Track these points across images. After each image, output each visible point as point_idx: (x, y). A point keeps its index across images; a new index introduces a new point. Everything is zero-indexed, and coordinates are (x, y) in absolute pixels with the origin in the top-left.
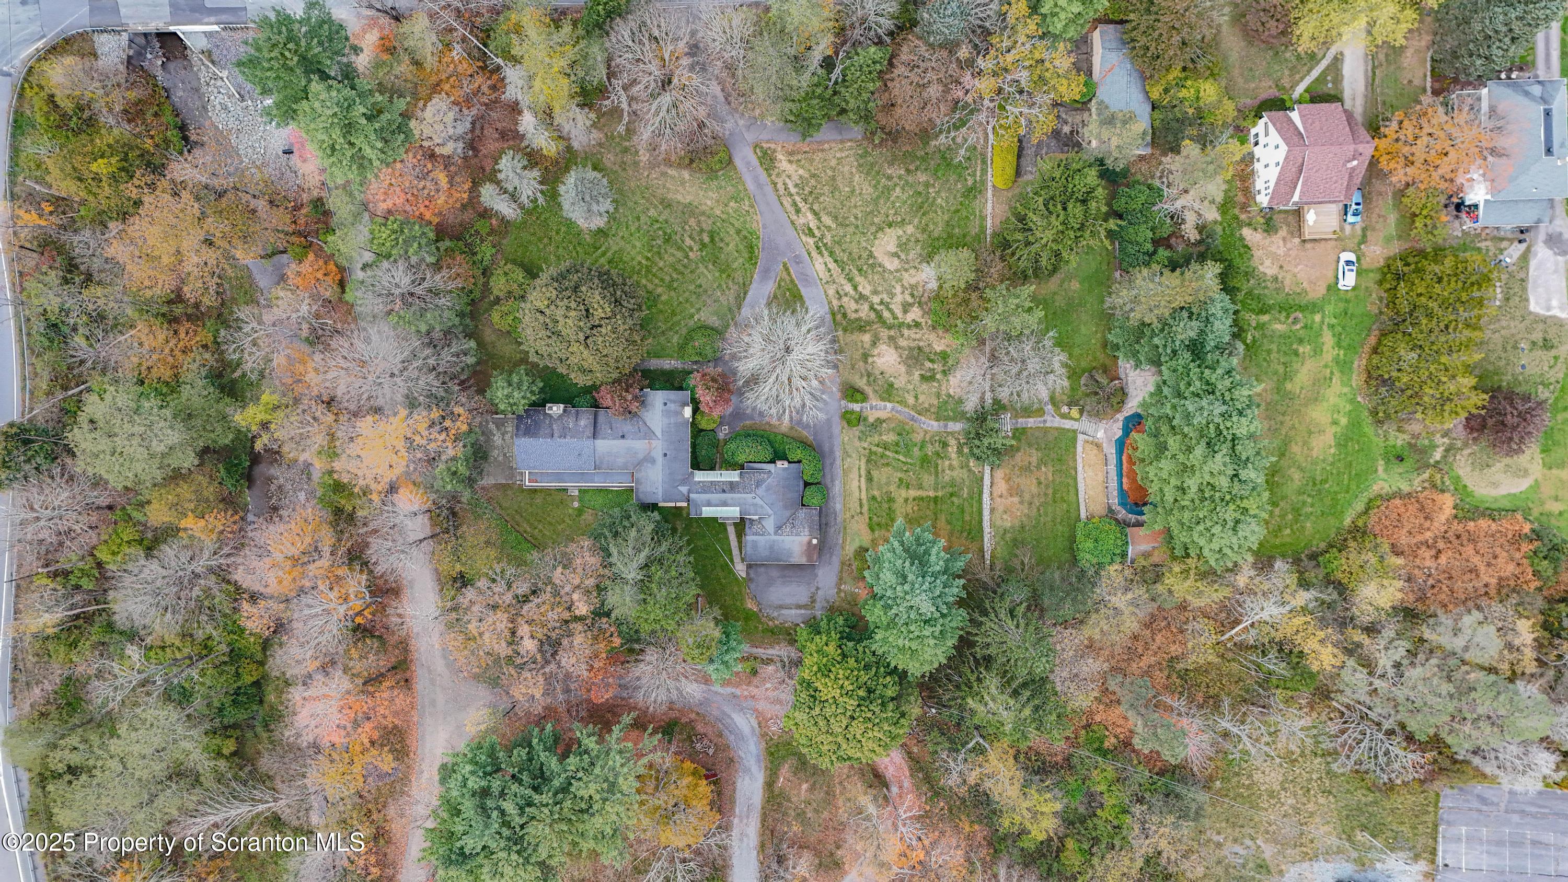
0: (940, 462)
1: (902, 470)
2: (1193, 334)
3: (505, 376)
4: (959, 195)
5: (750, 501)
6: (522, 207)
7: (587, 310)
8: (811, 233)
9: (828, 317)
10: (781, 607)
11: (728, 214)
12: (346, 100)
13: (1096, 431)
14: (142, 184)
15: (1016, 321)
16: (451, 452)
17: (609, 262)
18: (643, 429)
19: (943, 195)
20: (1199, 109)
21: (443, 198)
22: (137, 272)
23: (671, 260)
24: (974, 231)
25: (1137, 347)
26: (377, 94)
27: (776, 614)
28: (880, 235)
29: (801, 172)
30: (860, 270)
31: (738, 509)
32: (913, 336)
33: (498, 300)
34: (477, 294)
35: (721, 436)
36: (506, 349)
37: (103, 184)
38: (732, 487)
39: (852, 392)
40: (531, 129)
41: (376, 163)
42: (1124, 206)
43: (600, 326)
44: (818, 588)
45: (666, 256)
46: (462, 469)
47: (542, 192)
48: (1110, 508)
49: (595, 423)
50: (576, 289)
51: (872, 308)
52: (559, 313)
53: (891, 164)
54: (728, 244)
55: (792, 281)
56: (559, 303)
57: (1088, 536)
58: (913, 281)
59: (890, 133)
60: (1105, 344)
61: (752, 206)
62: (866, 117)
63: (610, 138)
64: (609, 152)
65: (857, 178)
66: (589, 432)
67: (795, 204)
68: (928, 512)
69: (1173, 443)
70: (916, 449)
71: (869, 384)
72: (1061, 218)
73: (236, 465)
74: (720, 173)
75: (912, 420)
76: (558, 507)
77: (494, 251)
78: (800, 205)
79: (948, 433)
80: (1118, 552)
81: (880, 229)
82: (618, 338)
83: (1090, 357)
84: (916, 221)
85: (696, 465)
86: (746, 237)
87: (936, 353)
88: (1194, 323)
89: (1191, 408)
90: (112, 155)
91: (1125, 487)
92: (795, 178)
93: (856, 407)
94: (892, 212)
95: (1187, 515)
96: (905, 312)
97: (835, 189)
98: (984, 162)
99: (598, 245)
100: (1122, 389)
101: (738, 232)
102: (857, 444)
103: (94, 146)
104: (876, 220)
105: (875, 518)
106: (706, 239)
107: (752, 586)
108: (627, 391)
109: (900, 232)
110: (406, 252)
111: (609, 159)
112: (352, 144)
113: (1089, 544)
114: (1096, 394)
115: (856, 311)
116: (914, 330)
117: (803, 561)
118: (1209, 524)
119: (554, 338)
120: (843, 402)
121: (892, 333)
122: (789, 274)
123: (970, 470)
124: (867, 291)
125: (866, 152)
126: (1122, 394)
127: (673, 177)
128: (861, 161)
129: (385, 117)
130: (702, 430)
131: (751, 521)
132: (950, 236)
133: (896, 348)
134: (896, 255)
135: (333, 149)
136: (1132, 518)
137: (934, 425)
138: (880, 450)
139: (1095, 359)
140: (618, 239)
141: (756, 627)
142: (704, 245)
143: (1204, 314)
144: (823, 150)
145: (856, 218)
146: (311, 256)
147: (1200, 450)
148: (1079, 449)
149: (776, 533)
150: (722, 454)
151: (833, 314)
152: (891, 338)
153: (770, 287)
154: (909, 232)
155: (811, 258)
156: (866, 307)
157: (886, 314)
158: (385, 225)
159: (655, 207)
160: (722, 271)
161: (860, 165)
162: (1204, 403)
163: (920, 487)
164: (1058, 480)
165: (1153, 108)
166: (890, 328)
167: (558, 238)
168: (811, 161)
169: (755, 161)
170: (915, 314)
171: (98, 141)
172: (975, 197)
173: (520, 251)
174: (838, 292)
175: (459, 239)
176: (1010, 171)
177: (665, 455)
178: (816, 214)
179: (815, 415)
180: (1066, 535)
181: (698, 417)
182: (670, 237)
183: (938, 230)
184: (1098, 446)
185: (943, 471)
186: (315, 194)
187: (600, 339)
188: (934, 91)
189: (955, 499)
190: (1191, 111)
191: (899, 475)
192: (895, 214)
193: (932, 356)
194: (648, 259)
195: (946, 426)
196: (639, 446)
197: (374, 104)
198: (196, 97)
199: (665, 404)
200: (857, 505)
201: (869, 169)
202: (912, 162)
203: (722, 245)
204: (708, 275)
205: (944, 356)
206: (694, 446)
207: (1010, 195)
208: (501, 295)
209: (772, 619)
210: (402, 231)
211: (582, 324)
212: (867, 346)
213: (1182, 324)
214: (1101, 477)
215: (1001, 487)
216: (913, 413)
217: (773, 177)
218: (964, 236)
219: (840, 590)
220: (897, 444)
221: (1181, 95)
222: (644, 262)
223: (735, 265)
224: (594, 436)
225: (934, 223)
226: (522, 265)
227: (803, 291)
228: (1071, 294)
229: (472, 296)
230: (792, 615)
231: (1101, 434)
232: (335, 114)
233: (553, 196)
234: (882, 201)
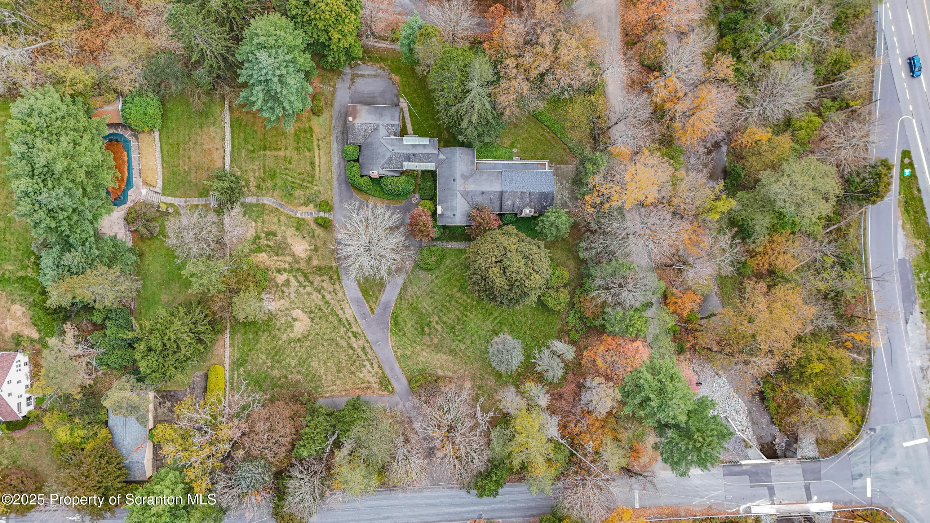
0: (262, 175)
1: (290, 170)
2: (67, 255)
3: (561, 234)
4: (250, 361)
5: (395, 148)
6: (548, 347)
7: (504, 272)
8: (355, 334)
9: (343, 277)
10: (375, 76)
11: (412, 347)
12: (664, 410)
13: (147, 194)
14: (791, 357)
15: (202, 267)
16: (597, 178)
17: (492, 313)
18: (469, 198)
19: (261, 361)
20: (71, 422)
21: (599, 350)
22: (796, 299)
23: (450, 315)
24: (238, 336)
25: (114, 250)
26: (643, 416)
27: (379, 71)
28: (306, 334)
29: (361, 376)
30: (320, 309)
31: (404, 143)
32: (281, 263)
33: (565, 286)
34: (578, 291)
35: (417, 196)
36: (559, 255)
37: (816, 357)
38: (409, 158)
39: (325, 225)
40: (541, 396)
41: (643, 369)
42: (128, 353)
43: (496, 262)
44: (349, 88)
45: (454, 317)
46: (589, 166)
47: (534, 358)
48: (137, 139)
49: (501, 203)
50: (512, 286)
51: (312, 283)
52: (523, 270)
53: (298, 382)
54: (412, 326)
55: (368, 302)
56: (522, 276)
57: (152, 117)
58: (282, 301)
59: (297, 400)
60: (141, 255)
61: (395, 352)
62: (313, 412)
63: (490, 396)
64: (491, 387)
65: (322, 372)
66: (506, 196)
67: (366, 354)
68: (270, 139)
69: (81, 175)
70: (280, 184)
71: (313, 230)
72: (166, 338)
73: (734, 180)
74: (416, 374)
75: (282, 205)
76: (527, 149)
77: (567, 320)
78: (362, 353)
79: (256, 195)
80: (128, 105)
81: (306, 337)
82: (484, 254)
83: (153, 247)
84: (280, 343)
85: (433, 174)
86: (400, 331)
87: (266, 251)
88: (66, 263)
89: (66, 199)
90: (810, 376)
91: (125, 154)
92: (365, 371)
93: (322, 214)
94: (297, 349)
95: (72, 124)
96: (288, 281)
97: (338, 364)
98: (232, 384)
99: (499, 325)
100: (128, 224)
101: (405, 334)
102: (321, 189)
103: (822, 380)
104: (309, 343)
105: (308, 136)
106: (426, 329)
107: (395, 91)
108: (480, 223)
109: (291, 335)
110: (624, 314)
111: (491, 382)
112: (660, 382)
113: (150, 111)
114: (148, 221)
115: (323, 281)
116: (281, 267)
117: (359, 106)
118: (53, 116)
119: (527, 254)
120: (332, 218)
121: (297, 266)
122: (370, 306)
123: (241, 168)
124: (315, 294)
125: (315, 390)
126: (129, 220)
127: (449, 370)
128: (319, 383)
129: (637, 401)
130: (429, 199)
131: (395, 135)
132: (256, 333)
133: (294, 255)
134: (295, 320)
135: (672, 378)
136: (120, 131)
137: (267, 201)
138: (305, 184)
139: (150, 246)
140: (486, 329)
141: (392, 62)
142: (428, 325)
143: (60, 270)
144: (346, 390)
145: (323, 345)
146: (685, 314)
147: (58, 168)
148: (160, 182)
149: (378, 125)
150: (416, 183)
151: (339, 279)
152: (298, 262)
153: (384, 297)
154: (285, 335)
155: (354, 317)
156: (316, 284)
157: (301, 279)
158: (638, 331)
159: (460, 350)
160: (416, 308)
161: (320, 380)
162: (55, 203)
163: (276, 157)
164: (175, 160)
165: (106, 422)
166: (299, 269)
167: (525, 329)
168: (354, 383)
169: (393, 382)
170: (281, 279)
171: (819, 384)
172: (238, 360)
173: (550, 320)
174: (336, 294)
175: (590, 327)
176: (212, 377)
177: (454, 180)
178: (351, 347)
179: (351, 206)
180: (169, 121)
181: (432, 209)
182: (451, 330)
183: (265, 336)
184: (146, 183)
185: (260, 169)
186: (682, 357)
187: (496, 253)
188: (261, 427)
189: (251, 148)
190: (77, 420)
191: (291, 166)
192: (295, 348)
193: (268, 249)
194: (466, 316)
195: (258, 200)
196: (472, 187)
197: (645, 409)
198: (755, 419)
199: (454, 215)
200: (321, 146)
201: (313, 377)
202: (283, 383)
203: (416, 325)
204: (426, 305)
205: (259, 250)
206: (435, 188)
207: (212, 361)
208: (562, 290)
209: (382, 68)
210: (627, 326)
211: (508, 263)
212: (315, 257)
213: (76, 262)
214: (144, 160)
215: (216, 156)
216: (282, 210)
217: (380, 372)
218: (245, 333)
219: (334, 87)
220: (293, 188)
221: (85, 431)
222: (469, 314)
223: (407, 312)
224: (502, 193)
225: (268, 341)
226: (550, 310)
227: (360, 295)
228: (168, 292)
229: (581, 290)
230: (367, 70)
231: (144, 192)
232: (671, 400)
233: (528, 355)
234: (304, 356)
